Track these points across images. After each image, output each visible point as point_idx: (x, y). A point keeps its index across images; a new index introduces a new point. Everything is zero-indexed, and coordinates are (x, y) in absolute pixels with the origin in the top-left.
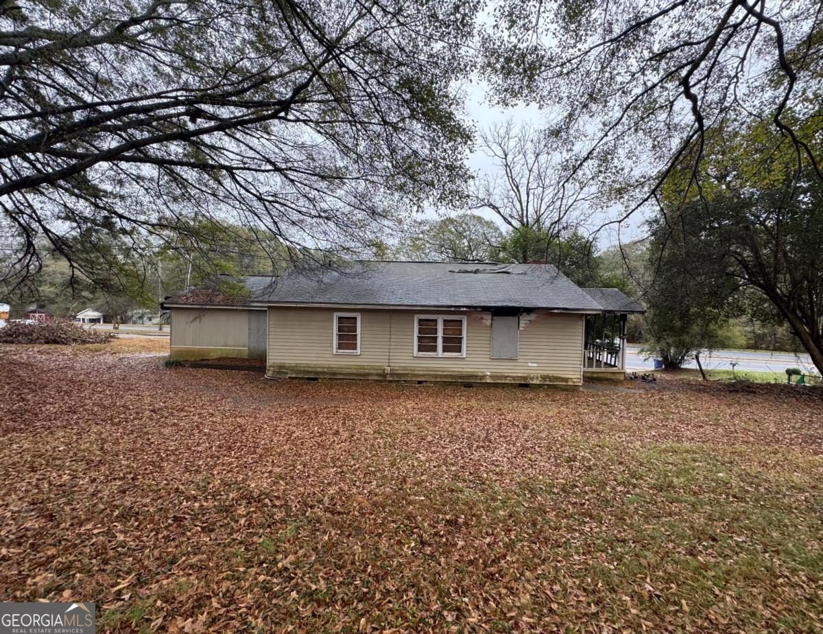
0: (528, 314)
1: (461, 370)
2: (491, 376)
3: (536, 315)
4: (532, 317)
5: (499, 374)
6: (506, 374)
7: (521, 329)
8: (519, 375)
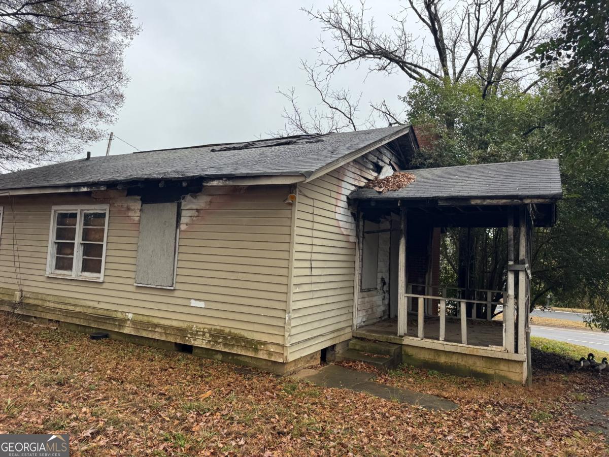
0: (194, 197)
1: (96, 305)
2: (134, 322)
3: (208, 199)
4: (201, 202)
5: (145, 319)
6: (156, 321)
7: (183, 227)
8: (175, 324)
